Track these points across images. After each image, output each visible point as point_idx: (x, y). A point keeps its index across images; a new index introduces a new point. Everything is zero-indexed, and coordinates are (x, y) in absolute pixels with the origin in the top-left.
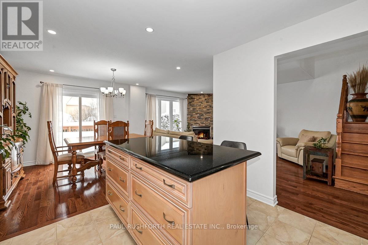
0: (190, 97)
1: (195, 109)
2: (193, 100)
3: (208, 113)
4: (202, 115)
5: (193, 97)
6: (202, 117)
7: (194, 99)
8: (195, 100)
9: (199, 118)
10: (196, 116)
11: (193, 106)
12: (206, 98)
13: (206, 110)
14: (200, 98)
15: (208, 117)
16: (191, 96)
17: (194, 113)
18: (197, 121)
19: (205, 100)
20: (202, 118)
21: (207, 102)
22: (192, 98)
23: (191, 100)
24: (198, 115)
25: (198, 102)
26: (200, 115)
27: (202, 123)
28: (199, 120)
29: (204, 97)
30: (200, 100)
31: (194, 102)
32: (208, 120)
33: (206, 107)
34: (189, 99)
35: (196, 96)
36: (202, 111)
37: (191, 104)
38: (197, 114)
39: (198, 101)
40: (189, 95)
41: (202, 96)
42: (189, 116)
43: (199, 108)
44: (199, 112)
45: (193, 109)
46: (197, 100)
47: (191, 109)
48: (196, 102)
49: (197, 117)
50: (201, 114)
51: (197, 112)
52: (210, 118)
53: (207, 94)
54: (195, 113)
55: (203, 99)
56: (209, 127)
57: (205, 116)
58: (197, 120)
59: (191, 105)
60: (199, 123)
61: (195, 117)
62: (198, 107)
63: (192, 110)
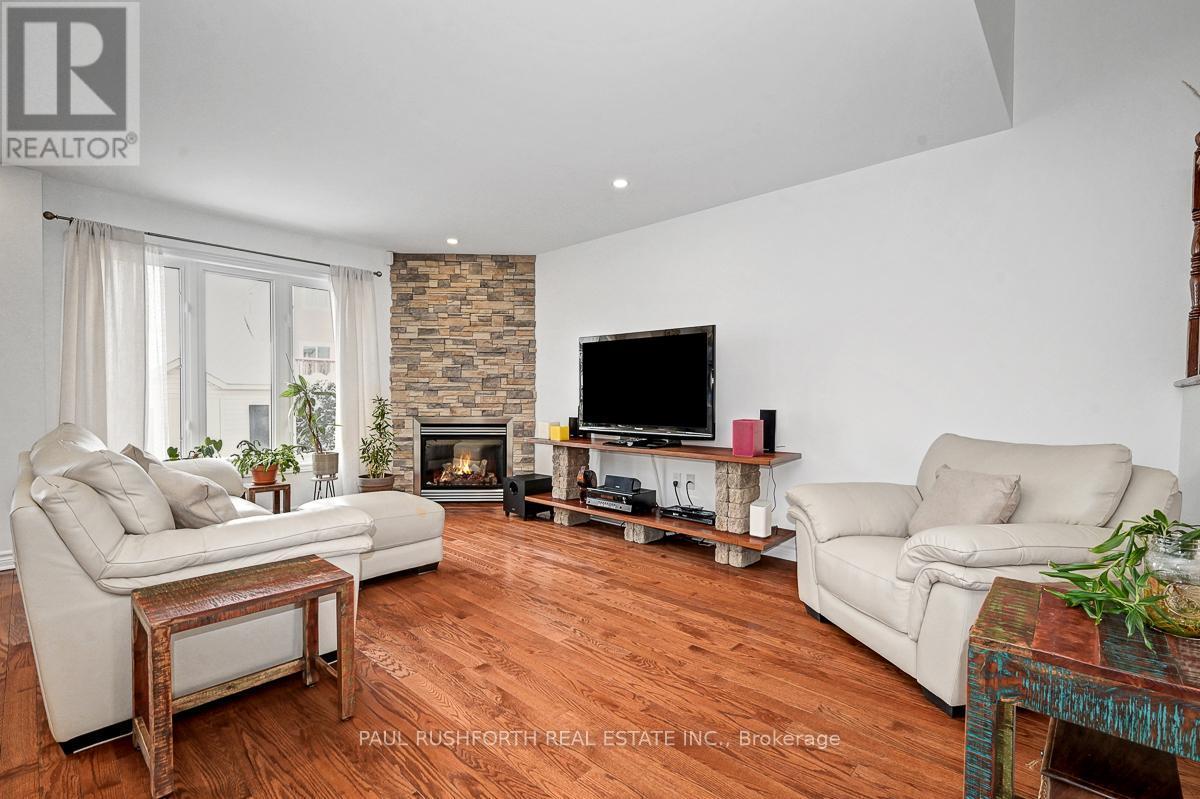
0: (403, 272)
1: (431, 331)
2: (419, 284)
3: (499, 352)
4: (468, 363)
5: (422, 267)
6: (465, 374)
7: (427, 278)
8: (433, 284)
9: (451, 379)
10: (438, 366)
11: (418, 315)
12: (488, 276)
13: (487, 336)
14: (455, 277)
15: (494, 371)
16: (411, 264)
17: (423, 354)
18: (440, 393)
19: (484, 284)
20: (465, 380)
21: (490, 298)
22: (415, 276)
23: (413, 284)
24: (448, 362)
25: (446, 298)
26: (455, 362)
27: (466, 405)
28: (449, 388)
29: (479, 272)
30: (458, 286)
31: (424, 293)
32: (495, 389)
33: (486, 321)
34: (401, 278)
35: (434, 263)
36: (465, 342)
37: (412, 304)
38: (440, 355)
39: (445, 292)
40: (399, 259)
41: (466, 266)
42: (402, 368)
43: (452, 329)
44: (450, 345)
45: (421, 331)
46: (439, 286)
47: (412, 330)
48: (433, 297)
49: (440, 374)
50: (461, 360)
51: (439, 348)
52: (506, 376)
53: (493, 258)
54: (429, 354)
55: (474, 280)
56: (505, 426)
57: (484, 368)
58: (441, 388)
59: (408, 311)
60: (454, 403)
61: (430, 374)
62: (449, 323)
63: (415, 336)
